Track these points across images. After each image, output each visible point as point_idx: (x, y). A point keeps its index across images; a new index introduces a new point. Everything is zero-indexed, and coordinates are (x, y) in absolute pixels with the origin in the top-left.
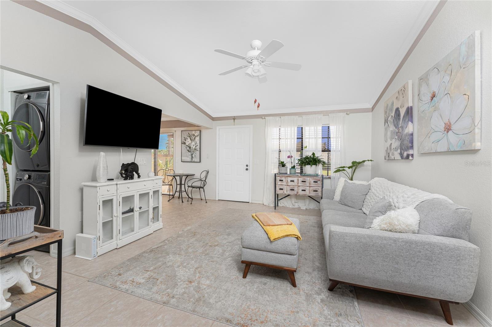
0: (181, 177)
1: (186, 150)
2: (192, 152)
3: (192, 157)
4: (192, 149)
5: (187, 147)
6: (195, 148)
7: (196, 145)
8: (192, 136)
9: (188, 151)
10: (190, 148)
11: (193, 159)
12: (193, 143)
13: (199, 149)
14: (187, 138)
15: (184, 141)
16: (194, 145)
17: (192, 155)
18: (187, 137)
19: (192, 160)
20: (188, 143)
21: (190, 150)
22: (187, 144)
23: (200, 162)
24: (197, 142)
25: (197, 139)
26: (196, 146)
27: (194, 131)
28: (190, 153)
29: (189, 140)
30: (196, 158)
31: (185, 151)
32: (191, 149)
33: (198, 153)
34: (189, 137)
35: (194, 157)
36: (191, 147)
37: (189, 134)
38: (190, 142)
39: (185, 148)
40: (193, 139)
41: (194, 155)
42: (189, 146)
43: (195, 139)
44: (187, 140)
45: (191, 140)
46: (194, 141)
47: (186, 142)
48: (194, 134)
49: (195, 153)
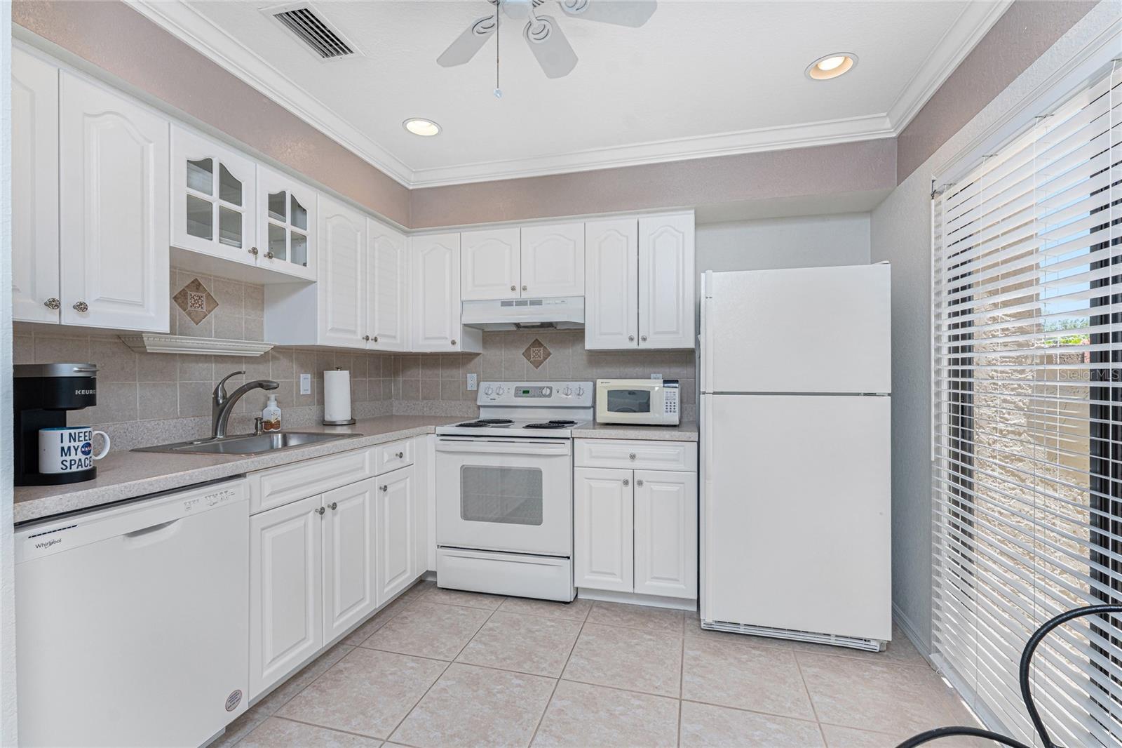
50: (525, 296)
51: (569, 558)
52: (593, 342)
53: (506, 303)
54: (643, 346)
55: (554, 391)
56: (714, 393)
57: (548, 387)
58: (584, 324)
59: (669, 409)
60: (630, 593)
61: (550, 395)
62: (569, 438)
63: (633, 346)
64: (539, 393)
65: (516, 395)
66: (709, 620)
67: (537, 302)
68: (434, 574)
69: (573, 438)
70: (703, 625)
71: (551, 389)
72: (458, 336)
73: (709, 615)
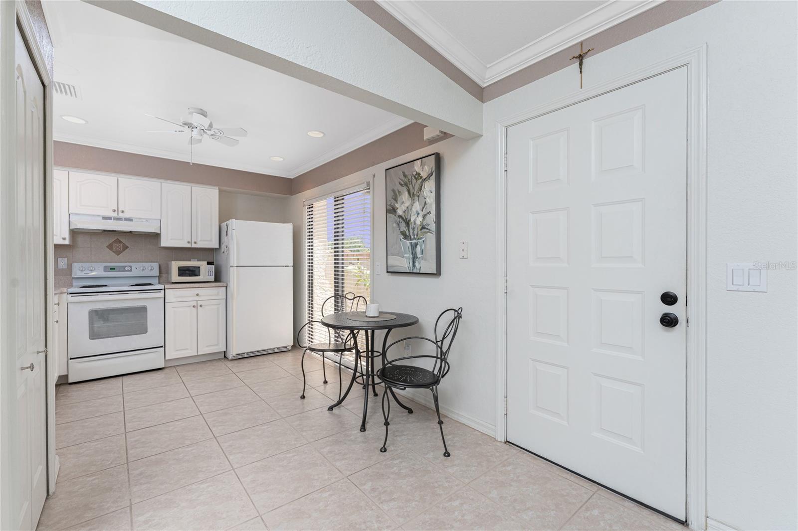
0: (370, 332)
1: (399, 233)
2: (415, 239)
3: (415, 258)
4: (414, 229)
5: (401, 220)
6: (422, 223)
7: (425, 212)
8: (414, 181)
9: (402, 237)
10: (408, 223)
11: (417, 264)
12: (417, 206)
13: (433, 227)
14: (399, 192)
15: (393, 201)
16: (418, 214)
17: (414, 247)
18: (400, 188)
19: (414, 266)
20: (404, 208)
21: (408, 233)
22: (400, 212)
23: (438, 273)
24: (428, 201)
25: (429, 187)
26: (424, 217)
27: (419, 162)
28: (408, 242)
29: (405, 196)
30: (427, 260)
31: (395, 235)
32: (411, 227)
33: (431, 238)
34: (406, 185)
35: (419, 255)
36: (412, 220)
37: (405, 176)
38: (408, 203)
39: (395, 225)
40: (415, 193)
41: (418, 247)
42: (406, 219)
43: (421, 189)
44: (401, 196)
45: (410, 196)
46: (418, 196)
47: (397, 205)
48: (419, 174)
49: (423, 241)
50: (121, 215)
51: (162, 347)
52: (164, 243)
53: (105, 218)
54: (194, 246)
55: (133, 268)
56: (237, 266)
57: (129, 266)
58: (160, 233)
59: (210, 274)
60: (195, 356)
61: (131, 270)
62: (161, 289)
63: (189, 246)
64: (123, 269)
65: (105, 271)
66: (234, 354)
67: (131, 220)
68: (66, 376)
69: (164, 290)
70: (230, 358)
71: (131, 267)
72: (67, 235)
73: (232, 353)
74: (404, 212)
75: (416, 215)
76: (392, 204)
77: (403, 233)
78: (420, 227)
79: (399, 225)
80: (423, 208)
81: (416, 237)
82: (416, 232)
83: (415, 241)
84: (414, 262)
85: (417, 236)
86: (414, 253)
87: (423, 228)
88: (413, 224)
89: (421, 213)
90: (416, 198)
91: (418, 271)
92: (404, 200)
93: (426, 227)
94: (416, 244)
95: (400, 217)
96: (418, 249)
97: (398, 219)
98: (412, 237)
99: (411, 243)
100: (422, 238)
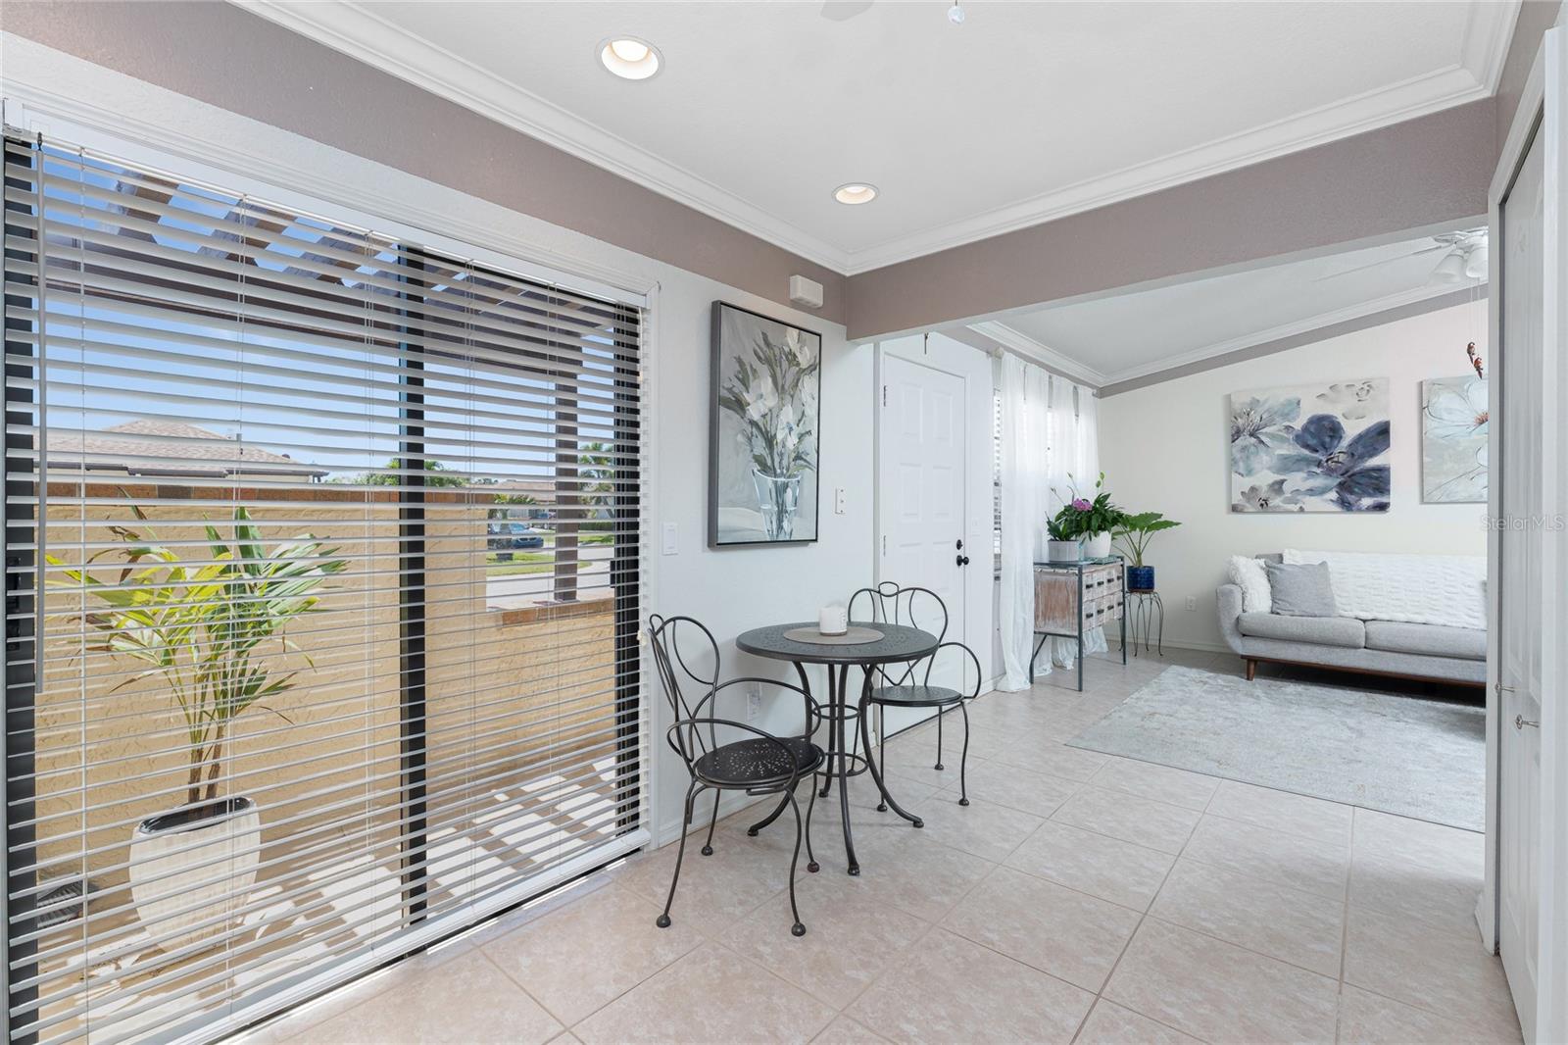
1: (750, 458)
2: (782, 474)
3: (781, 512)
4: (781, 455)
6: (796, 447)
7: (801, 429)
8: (785, 364)
9: (756, 467)
10: (770, 441)
11: (785, 524)
13: (811, 459)
14: (754, 371)
15: (738, 387)
16: (791, 429)
17: (781, 490)
18: (757, 364)
19: (780, 527)
20: (760, 407)
21: (769, 463)
22: (754, 412)
26: (801, 437)
28: (770, 480)
29: (765, 383)
30: (801, 516)
31: (739, 459)
32: (777, 449)
34: (768, 361)
35: (790, 508)
36: (780, 437)
37: (766, 342)
38: (771, 401)
39: (740, 438)
40: (786, 387)
41: (789, 490)
42: (767, 432)
43: (797, 386)
44: (757, 380)
45: (777, 390)
46: (792, 396)
47: (748, 397)
48: (795, 356)
49: (798, 482)
74: (764, 416)
75: (787, 431)
76: (735, 390)
77: (759, 460)
78: (793, 455)
79: (750, 440)
80: (800, 421)
81: (785, 471)
82: (785, 463)
83: (783, 479)
84: (780, 521)
85: (788, 470)
86: (780, 502)
87: (798, 457)
88: (780, 446)
89: (797, 430)
90: (788, 398)
91: (788, 538)
92: (763, 391)
93: (803, 456)
94: (786, 486)
95: (753, 423)
96: (789, 495)
97: (749, 429)
98: (779, 471)
99: (776, 483)
100: (795, 476)
